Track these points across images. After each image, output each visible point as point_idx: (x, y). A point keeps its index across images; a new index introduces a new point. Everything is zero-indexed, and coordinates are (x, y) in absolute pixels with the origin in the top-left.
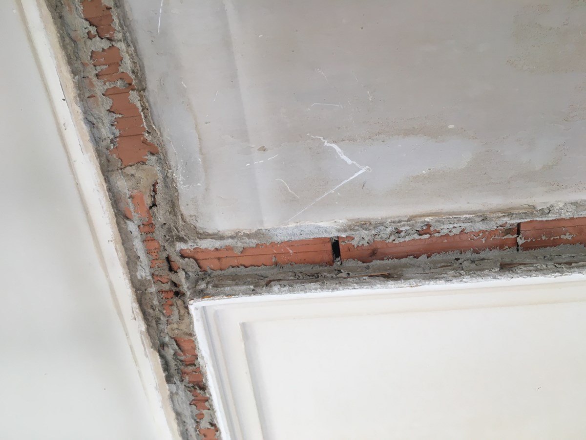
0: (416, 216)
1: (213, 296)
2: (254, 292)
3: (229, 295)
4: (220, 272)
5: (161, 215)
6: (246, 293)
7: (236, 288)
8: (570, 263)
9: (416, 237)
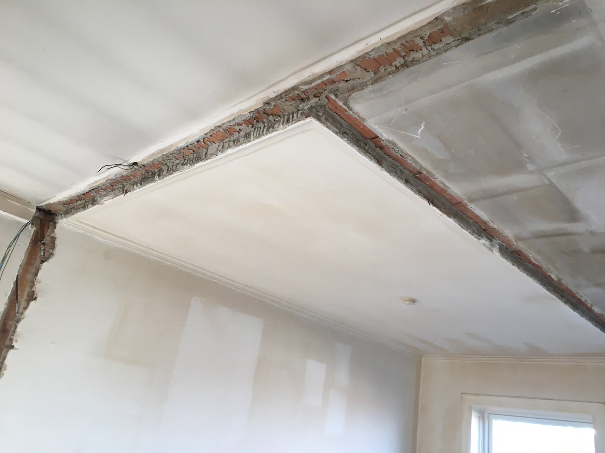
0: (409, 155)
1: (322, 122)
2: (336, 133)
3: (327, 127)
4: (330, 111)
5: (342, 85)
6: (334, 132)
7: (332, 127)
8: (420, 192)
9: (399, 155)
